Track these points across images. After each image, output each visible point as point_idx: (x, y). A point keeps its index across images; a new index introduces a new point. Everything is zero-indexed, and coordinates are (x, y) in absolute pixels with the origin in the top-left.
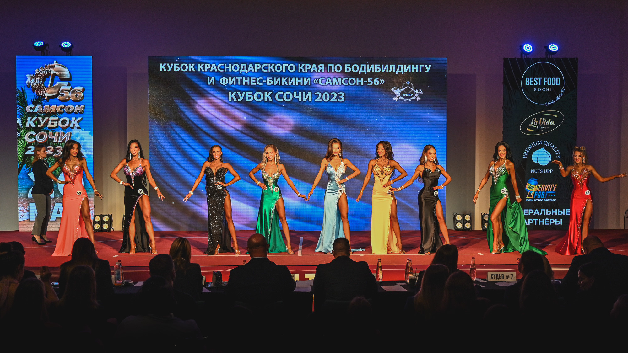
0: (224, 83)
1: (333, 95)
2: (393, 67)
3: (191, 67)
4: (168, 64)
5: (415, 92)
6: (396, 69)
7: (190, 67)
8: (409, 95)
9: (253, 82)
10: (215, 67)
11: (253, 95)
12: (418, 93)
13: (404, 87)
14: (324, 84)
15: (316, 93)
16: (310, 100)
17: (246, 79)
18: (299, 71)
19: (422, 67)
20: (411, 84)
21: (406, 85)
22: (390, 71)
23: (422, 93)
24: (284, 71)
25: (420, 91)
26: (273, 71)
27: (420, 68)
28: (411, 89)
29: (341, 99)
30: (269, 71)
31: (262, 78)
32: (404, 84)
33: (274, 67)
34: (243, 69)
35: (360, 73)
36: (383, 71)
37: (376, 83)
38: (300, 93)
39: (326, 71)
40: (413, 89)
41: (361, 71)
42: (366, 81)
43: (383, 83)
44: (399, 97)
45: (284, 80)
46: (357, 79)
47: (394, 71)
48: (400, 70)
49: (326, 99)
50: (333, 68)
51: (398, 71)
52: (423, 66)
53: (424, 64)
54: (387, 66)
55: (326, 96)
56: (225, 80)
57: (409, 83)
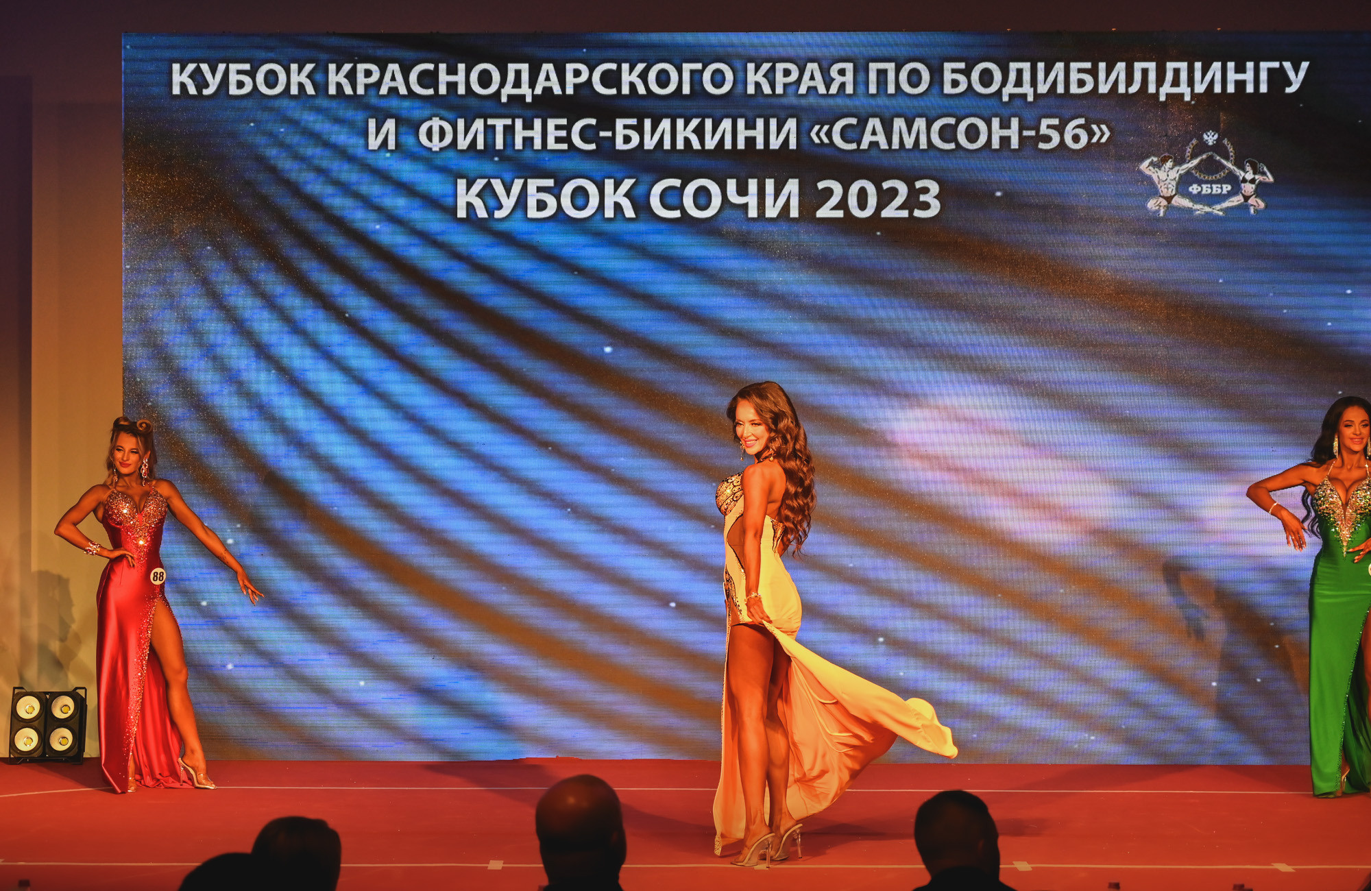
0: (436, 145)
1: (894, 192)
2: (1145, 72)
3: (299, 77)
4: (205, 67)
5: (1240, 174)
6: (1160, 81)
7: (295, 79)
8: (1216, 189)
9: (558, 140)
10: (399, 77)
11: (556, 192)
12: (1253, 181)
13: (1193, 156)
14: (853, 146)
15: (821, 185)
16: (794, 213)
17: (528, 126)
18: (751, 90)
19: (1270, 70)
20: (1225, 141)
21: (1202, 147)
22: (1133, 89)
23: (1270, 178)
24: (686, 90)
25: (1264, 174)
26: (641, 90)
27: (1264, 76)
28: (1224, 162)
29: (926, 206)
30: (626, 90)
31: (593, 121)
32: (1194, 142)
33: (643, 76)
34: (517, 84)
35: (1005, 99)
36: (1104, 89)
37: (1076, 138)
38: (753, 185)
39: (861, 89)
40: (1229, 165)
41: (1009, 89)
42: (1032, 133)
43: (1104, 140)
44: (1172, 197)
45: (685, 132)
46: (996, 122)
47: (1152, 89)
48: (1176, 83)
49: (862, 205)
50: (891, 76)
51: (1167, 89)
52: (1276, 65)
53: (1281, 59)
54: (1121, 66)
55: (862, 193)
56: (441, 128)
57: (1216, 136)
